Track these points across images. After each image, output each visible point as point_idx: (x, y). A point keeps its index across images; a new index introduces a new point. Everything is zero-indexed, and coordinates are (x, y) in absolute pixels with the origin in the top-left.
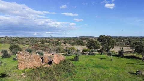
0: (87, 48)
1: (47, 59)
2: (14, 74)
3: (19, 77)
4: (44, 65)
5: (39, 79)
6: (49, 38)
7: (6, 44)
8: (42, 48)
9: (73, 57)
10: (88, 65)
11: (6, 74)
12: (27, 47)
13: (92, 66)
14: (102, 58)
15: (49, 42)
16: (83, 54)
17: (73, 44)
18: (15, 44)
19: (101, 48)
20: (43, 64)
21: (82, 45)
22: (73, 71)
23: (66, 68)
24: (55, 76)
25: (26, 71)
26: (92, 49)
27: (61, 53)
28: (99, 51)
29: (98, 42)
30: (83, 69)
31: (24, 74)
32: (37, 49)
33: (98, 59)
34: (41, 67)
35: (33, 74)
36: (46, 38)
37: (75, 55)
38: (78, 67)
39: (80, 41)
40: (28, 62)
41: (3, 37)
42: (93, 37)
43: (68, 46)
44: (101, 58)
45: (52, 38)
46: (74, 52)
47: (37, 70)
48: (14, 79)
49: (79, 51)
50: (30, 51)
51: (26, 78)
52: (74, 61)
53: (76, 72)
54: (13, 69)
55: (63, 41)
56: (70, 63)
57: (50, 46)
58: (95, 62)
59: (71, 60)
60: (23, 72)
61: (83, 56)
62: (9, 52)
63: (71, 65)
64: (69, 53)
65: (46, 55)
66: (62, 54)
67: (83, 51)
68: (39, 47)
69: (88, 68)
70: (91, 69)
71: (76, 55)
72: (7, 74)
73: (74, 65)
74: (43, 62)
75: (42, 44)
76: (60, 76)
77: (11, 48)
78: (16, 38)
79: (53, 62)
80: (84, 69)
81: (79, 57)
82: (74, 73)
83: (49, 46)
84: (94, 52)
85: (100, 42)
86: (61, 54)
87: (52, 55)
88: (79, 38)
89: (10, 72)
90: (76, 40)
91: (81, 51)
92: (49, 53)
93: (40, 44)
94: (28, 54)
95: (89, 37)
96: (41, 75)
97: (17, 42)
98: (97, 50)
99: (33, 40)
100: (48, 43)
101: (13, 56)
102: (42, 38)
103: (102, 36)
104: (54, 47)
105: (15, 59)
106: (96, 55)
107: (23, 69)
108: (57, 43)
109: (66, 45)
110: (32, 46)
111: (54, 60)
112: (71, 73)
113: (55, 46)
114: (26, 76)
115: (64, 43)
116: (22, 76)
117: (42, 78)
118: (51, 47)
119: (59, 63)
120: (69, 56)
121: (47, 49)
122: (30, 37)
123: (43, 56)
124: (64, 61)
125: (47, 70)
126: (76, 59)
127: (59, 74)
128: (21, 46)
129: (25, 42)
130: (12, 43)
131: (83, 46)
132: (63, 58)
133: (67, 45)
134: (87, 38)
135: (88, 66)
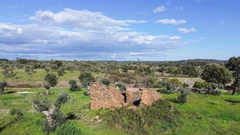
0: (203, 81)
1: (131, 97)
2: (85, 115)
3: (92, 120)
4: (128, 106)
5: (120, 127)
6: (134, 63)
7: (74, 71)
8: (124, 78)
9: (175, 96)
10: (204, 113)
11: (74, 115)
12: (102, 76)
13: (212, 115)
14: (234, 100)
15: (135, 68)
16: (194, 91)
17: (176, 73)
18: (87, 72)
19: (232, 83)
20: (125, 104)
21: (192, 75)
22: (175, 120)
23: (164, 114)
24: (146, 126)
25: (101, 113)
26: (214, 83)
27: (155, 87)
28: (227, 88)
29: (227, 70)
30: (194, 118)
31: (98, 117)
32: (117, 80)
33: (225, 102)
34: (122, 109)
35: (110, 118)
36: (130, 63)
37: (179, 93)
38: (185, 115)
39: (188, 69)
40: (104, 99)
41: (70, 62)
42: (215, 61)
43: (166, 76)
44: (232, 102)
45: (139, 63)
46: (178, 88)
47: (117, 112)
48: (85, 124)
49: (188, 86)
50: (107, 83)
51: (100, 123)
52: (178, 103)
53: (181, 122)
54: (84, 108)
55: (158, 68)
56: (170, 107)
57: (136, 75)
58: (219, 107)
59: (171, 101)
60: (98, 114)
61: (196, 95)
62: (79, 84)
63: (172, 110)
64: (168, 88)
65: (130, 90)
66: (157, 89)
67: (195, 86)
68: (119, 77)
69: (205, 118)
70: (210, 119)
71: (182, 92)
72: (76, 115)
73: (179, 110)
74: (126, 102)
75: (124, 71)
76: (152, 126)
77: (81, 78)
78: (87, 62)
79: (141, 102)
80: (198, 118)
81: (187, 97)
82: (177, 123)
83: (134, 75)
84: (217, 89)
85: (230, 70)
86: (154, 90)
87: (140, 90)
88: (188, 63)
89: (80, 112)
90: (182, 66)
91: (191, 87)
92: (134, 87)
93: (121, 71)
94: (104, 86)
95: (207, 60)
96: (123, 121)
97: (89, 68)
98: (224, 85)
99: (111, 66)
100: (133, 71)
101: (84, 89)
102: (123, 62)
103: (236, 60)
104: (142, 78)
105: (86, 94)
106: (222, 95)
107: (97, 109)
108: (148, 71)
109: (162, 75)
110: (109, 75)
111: (142, 98)
112: (172, 124)
113: (144, 76)
114: (101, 120)
115: (160, 72)
116: (96, 119)
117: (124, 126)
118: (138, 77)
119: (150, 104)
120: (168, 93)
121: (132, 80)
122: (106, 61)
123: (125, 92)
124: (160, 102)
125: (132, 115)
126: (182, 100)
127: (152, 123)
128: (94, 75)
129: (100, 69)
130: (83, 71)
131: (196, 77)
132: (158, 96)
133: (165, 74)
134: (203, 63)
135: (204, 115)
